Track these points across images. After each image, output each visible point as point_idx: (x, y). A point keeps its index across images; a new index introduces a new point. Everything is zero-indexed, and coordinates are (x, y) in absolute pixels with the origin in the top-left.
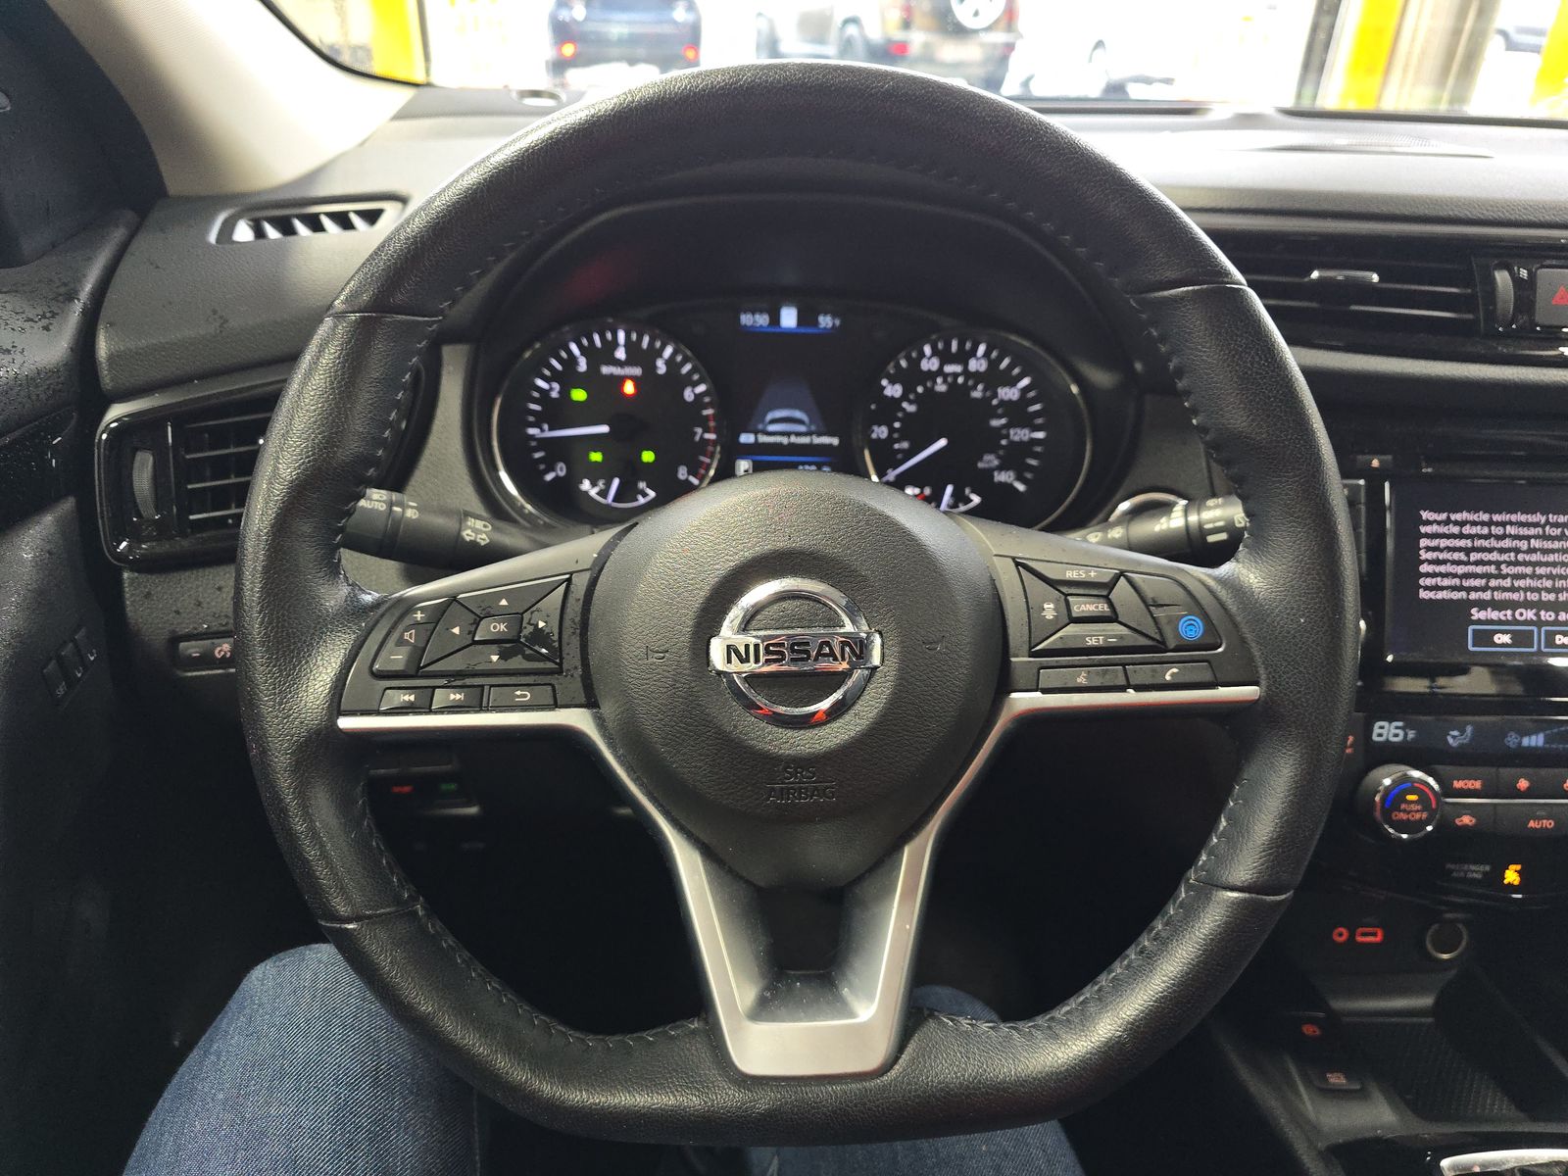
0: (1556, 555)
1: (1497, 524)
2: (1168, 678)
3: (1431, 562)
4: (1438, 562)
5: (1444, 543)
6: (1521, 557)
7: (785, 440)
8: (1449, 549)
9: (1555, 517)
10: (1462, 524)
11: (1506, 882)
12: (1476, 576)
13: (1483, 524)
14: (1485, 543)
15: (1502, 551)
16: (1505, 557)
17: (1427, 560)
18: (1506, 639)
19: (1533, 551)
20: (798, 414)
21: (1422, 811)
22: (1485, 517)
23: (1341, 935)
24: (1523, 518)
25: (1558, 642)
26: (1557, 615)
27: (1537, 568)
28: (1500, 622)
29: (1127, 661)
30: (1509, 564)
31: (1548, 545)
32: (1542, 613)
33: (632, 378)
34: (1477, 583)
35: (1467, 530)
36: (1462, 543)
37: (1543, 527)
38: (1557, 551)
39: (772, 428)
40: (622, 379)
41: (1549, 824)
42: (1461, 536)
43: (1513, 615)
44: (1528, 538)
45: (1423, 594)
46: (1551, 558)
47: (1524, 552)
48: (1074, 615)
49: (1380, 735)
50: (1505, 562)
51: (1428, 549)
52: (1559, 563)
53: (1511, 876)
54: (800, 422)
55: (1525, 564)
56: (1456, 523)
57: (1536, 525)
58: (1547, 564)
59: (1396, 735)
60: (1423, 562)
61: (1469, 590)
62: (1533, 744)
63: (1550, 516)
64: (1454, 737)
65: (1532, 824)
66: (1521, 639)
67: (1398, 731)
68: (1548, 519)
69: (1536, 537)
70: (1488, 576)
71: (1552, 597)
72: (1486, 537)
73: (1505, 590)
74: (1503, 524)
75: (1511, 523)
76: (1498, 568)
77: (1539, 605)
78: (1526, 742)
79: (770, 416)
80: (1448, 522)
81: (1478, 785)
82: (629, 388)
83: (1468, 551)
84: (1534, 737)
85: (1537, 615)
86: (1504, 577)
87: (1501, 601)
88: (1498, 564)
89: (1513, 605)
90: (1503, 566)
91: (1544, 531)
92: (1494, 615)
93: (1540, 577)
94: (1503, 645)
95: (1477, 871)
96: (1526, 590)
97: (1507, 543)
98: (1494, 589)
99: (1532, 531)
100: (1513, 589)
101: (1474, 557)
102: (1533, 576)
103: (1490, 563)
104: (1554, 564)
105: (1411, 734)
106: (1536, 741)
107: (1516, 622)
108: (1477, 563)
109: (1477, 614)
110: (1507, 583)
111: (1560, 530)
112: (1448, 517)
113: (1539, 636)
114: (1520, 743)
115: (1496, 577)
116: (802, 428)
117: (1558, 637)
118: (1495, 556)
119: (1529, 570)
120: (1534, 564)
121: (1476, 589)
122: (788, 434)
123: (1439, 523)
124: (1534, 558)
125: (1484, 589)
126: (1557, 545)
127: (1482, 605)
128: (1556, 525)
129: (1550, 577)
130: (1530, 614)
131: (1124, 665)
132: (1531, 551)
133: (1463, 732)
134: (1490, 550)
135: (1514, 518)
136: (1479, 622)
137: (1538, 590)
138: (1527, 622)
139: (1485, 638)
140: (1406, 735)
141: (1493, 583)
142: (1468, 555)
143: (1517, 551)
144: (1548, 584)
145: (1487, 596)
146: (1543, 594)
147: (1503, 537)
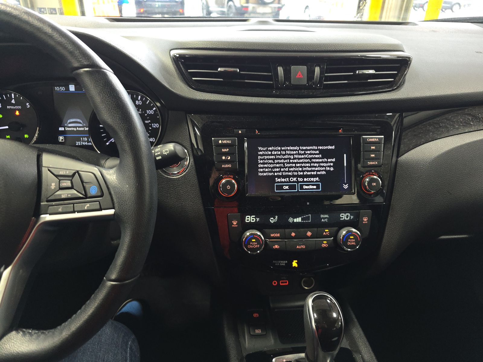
0: (303, 160)
1: (283, 150)
2: (86, 208)
3: (261, 164)
4: (264, 163)
5: (266, 157)
6: (291, 161)
7: (75, 129)
8: (268, 159)
9: (302, 147)
10: (271, 151)
11: (293, 266)
12: (277, 167)
13: (278, 150)
14: (280, 157)
15: (285, 159)
16: (286, 161)
17: (260, 163)
18: (287, 187)
19: (296, 159)
20: (79, 120)
21: (257, 245)
22: (279, 148)
23: (275, 283)
24: (292, 148)
25: (304, 188)
26: (303, 179)
27: (297, 164)
28: (285, 182)
29: (74, 203)
30: (287, 163)
31: (300, 157)
32: (299, 179)
33: (18, 110)
34: (277, 170)
35: (273, 153)
36: (272, 157)
37: (298, 151)
38: (303, 158)
39: (70, 125)
40: (15, 110)
41: (303, 247)
42: (271, 155)
43: (289, 180)
44: (293, 155)
45: (260, 174)
46: (301, 161)
47: (292, 159)
48: (60, 187)
49: (248, 220)
50: (286, 163)
51: (261, 159)
52: (304, 162)
53: (295, 264)
54: (80, 123)
55: (293, 163)
56: (270, 151)
57: (296, 150)
58: (300, 163)
59: (253, 220)
60: (259, 164)
61: (274, 172)
62: (298, 221)
63: (301, 147)
64: (272, 220)
65: (298, 247)
66: (292, 187)
67: (253, 219)
68: (300, 148)
69: (296, 154)
70: (280, 167)
71: (302, 173)
72: (279, 155)
73: (286, 172)
74: (285, 150)
75: (288, 150)
76: (284, 165)
77: (298, 176)
78: (295, 220)
79: (69, 121)
80: (267, 150)
81: (279, 235)
82: (17, 113)
83: (274, 160)
84: (298, 219)
85: (297, 179)
86: (286, 168)
87: (285, 175)
88: (284, 163)
89: (289, 177)
90: (285, 164)
91: (299, 152)
92: (283, 180)
93: (298, 167)
94: (286, 189)
95: (283, 263)
96: (293, 171)
97: (286, 157)
98: (282, 172)
99: (295, 152)
100: (289, 171)
101: (276, 161)
102: (295, 167)
103: (281, 163)
104: (302, 163)
105: (258, 219)
106: (298, 220)
107: (290, 182)
108: (277, 163)
109: (277, 180)
110: (287, 169)
111: (304, 152)
112: (267, 149)
113: (298, 186)
114: (293, 221)
115: (283, 168)
116: (81, 125)
117: (304, 186)
118: (282, 161)
119: (294, 165)
120: (296, 163)
121: (277, 172)
122: (76, 127)
123: (264, 151)
124: (295, 161)
125: (279, 172)
126: (303, 156)
127: (279, 177)
128: (303, 150)
129: (301, 167)
130: (295, 179)
131: (73, 204)
132: (294, 159)
133: (274, 218)
134: (281, 159)
135: (289, 148)
136: (278, 182)
137: (297, 171)
138: (293, 182)
139: (280, 187)
140: (256, 220)
141: (282, 170)
142: (274, 161)
143: (290, 159)
144: (301, 169)
145: (280, 174)
146: (299, 173)
147: (285, 154)
